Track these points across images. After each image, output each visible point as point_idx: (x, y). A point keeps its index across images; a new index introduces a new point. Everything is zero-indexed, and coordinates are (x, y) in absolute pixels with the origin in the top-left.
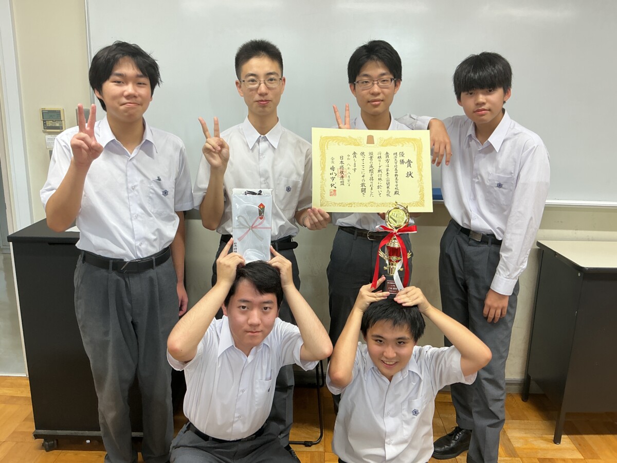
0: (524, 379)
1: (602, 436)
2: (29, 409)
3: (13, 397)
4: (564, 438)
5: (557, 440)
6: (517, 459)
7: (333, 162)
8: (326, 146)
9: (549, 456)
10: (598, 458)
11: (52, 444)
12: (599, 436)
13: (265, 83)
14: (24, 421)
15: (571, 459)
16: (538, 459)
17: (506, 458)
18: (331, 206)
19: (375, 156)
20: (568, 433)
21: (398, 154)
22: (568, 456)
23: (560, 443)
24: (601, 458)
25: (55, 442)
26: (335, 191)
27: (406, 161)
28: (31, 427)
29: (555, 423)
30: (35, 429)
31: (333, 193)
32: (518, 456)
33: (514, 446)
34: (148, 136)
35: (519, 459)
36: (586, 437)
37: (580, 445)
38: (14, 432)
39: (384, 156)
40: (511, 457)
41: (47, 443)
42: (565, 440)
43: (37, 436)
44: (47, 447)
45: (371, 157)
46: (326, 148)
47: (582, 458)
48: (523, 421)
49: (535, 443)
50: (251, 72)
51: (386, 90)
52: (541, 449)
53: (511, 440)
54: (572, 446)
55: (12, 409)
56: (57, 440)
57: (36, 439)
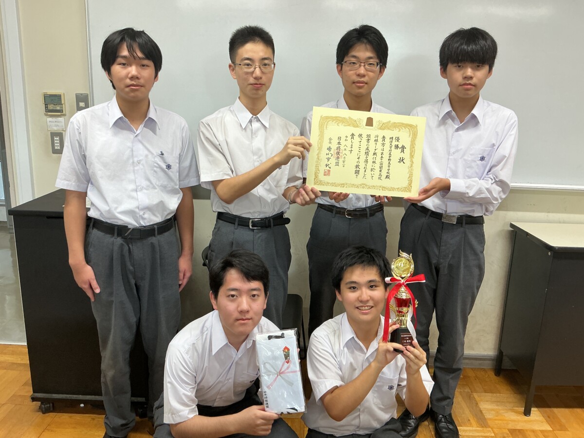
0: (497, 355)
1: (571, 409)
2: (27, 375)
3: (13, 364)
4: (534, 410)
5: (527, 413)
6: (488, 429)
7: (330, 143)
8: (325, 127)
9: (518, 427)
10: (566, 429)
11: (49, 406)
12: (568, 409)
13: (260, 68)
14: (22, 386)
15: (540, 430)
16: (509, 430)
17: (478, 428)
18: (323, 185)
19: (372, 139)
20: (537, 406)
21: (394, 138)
22: (537, 427)
23: (530, 415)
24: (569, 429)
25: (51, 405)
26: (329, 171)
27: (400, 146)
28: (29, 391)
29: (525, 396)
30: (32, 393)
31: (327, 173)
32: (489, 427)
33: (486, 417)
34: (152, 114)
35: (490, 429)
36: (556, 410)
37: (549, 417)
38: (14, 395)
39: (380, 139)
40: (483, 427)
41: (43, 406)
42: (534, 412)
43: (34, 399)
44: (44, 410)
45: (368, 140)
46: (325, 128)
47: (551, 429)
48: (495, 394)
49: (506, 415)
50: (247, 56)
51: (371, 74)
52: (510, 421)
53: (484, 412)
54: (541, 418)
55: (12, 374)
56: (53, 404)
57: (33, 401)
